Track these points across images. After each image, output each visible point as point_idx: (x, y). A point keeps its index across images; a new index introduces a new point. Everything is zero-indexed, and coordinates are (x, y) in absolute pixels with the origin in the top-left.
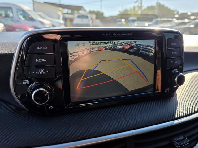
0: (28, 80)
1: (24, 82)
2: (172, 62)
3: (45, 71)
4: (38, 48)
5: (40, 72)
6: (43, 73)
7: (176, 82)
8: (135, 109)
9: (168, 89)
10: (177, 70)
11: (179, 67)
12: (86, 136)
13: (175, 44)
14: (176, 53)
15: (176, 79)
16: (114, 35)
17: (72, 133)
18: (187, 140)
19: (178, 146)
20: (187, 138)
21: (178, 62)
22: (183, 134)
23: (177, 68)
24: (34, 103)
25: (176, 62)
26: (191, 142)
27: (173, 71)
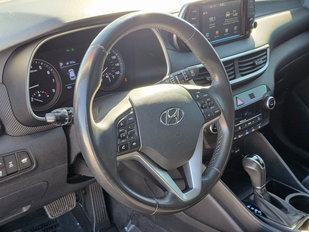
3: (195, 25)
7: (253, 26)
9: (248, 32)
10: (252, 18)
11: (253, 16)
14: (252, 7)
15: (253, 24)
21: (252, 13)
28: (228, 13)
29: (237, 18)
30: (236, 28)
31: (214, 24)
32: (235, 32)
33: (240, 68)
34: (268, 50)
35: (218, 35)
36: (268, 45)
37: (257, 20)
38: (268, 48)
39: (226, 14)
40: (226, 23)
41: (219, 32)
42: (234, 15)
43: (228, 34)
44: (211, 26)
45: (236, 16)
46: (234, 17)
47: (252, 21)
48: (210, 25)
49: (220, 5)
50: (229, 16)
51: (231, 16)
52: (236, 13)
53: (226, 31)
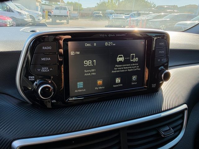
0: (33, 77)
1: (30, 78)
2: (159, 60)
3: (49, 69)
4: (43, 48)
5: (45, 70)
6: (47, 71)
7: (163, 78)
8: (126, 102)
9: (155, 85)
10: (163, 67)
11: (165, 65)
12: (86, 127)
13: (163, 44)
14: (163, 52)
15: (163, 75)
16: (110, 35)
17: (74, 124)
18: (172, 130)
19: (164, 135)
20: (171, 129)
21: (164, 60)
22: (168, 125)
23: (163, 65)
24: (40, 97)
25: (163, 60)
26: (175, 132)
27: (160, 69)
28: (120, 57)
29: (138, 64)
30: (134, 78)
31: (93, 70)
32: (133, 83)
33: (129, 141)
34: (186, 112)
35: (101, 86)
36: (185, 106)
37: (171, 71)
38: (186, 109)
39: (118, 58)
40: (117, 70)
41: (103, 82)
42: (131, 60)
43: (121, 85)
44: (88, 73)
45: (135, 63)
46: (133, 62)
47: (162, 71)
48: (86, 71)
49: (106, 44)
50: (123, 61)
51: (126, 62)
52: (136, 58)
53: (117, 81)
